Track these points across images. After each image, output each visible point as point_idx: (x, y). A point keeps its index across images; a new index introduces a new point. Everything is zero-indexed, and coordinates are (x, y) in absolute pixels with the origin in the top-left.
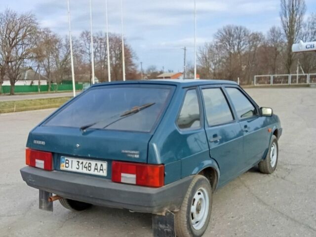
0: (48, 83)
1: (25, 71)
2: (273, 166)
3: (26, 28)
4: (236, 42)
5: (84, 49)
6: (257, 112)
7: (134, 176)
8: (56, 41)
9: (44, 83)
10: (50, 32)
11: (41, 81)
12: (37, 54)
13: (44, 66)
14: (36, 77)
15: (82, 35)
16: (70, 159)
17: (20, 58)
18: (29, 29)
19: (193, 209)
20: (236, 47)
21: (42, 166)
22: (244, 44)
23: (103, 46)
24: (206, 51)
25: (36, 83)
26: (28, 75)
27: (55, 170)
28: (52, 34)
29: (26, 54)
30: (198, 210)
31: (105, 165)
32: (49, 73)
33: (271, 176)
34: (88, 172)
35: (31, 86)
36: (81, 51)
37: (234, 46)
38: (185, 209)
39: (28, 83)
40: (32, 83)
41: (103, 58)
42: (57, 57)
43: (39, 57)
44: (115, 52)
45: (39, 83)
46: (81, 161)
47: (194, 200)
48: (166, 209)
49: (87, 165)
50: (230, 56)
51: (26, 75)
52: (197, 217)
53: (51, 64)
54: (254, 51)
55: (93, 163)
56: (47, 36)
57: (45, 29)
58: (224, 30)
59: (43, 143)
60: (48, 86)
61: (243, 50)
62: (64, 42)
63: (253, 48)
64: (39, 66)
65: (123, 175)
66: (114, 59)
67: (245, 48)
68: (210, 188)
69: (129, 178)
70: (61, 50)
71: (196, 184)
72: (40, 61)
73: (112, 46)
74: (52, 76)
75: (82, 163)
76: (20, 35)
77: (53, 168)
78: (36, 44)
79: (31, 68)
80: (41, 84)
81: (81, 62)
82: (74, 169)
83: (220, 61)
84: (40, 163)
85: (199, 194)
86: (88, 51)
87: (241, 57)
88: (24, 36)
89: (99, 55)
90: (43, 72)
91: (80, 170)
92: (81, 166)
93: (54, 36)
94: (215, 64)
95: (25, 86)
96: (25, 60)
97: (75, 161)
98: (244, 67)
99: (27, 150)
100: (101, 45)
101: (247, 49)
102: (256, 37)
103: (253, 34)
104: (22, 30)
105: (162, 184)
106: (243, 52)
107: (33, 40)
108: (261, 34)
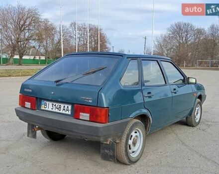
0: (46, 58)
1: (29, 49)
2: (197, 121)
3: (31, 18)
4: (184, 35)
5: (72, 35)
6: (185, 81)
7: (88, 115)
8: (53, 29)
9: (43, 58)
10: (49, 22)
11: (41, 57)
12: (39, 37)
13: (44, 46)
14: (38, 53)
15: (71, 25)
16: (47, 103)
17: (27, 40)
18: (34, 19)
19: (130, 142)
20: (184, 38)
21: (29, 107)
22: (190, 36)
23: (85, 34)
24: (161, 40)
25: (37, 58)
26: (32, 52)
27: (38, 109)
28: (50, 23)
29: (31, 37)
30: (134, 144)
31: (70, 107)
32: (47, 51)
33: (195, 128)
34: (59, 111)
35: (34, 59)
36: (70, 36)
37: (183, 38)
38: (124, 141)
39: (32, 58)
40: (35, 57)
41: (85, 43)
42: (53, 40)
43: (40, 39)
44: (94, 38)
45: (40, 58)
46: (54, 104)
47: (132, 136)
48: (110, 139)
49: (58, 107)
50: (180, 45)
51: (31, 52)
52: (133, 149)
53: (48, 45)
54: (198, 42)
55: (62, 105)
56: (46, 24)
57: (45, 19)
58: (176, 25)
59: (30, 91)
60: (45, 60)
61: (190, 41)
62: (58, 29)
63: (197, 39)
64: (39, 46)
65: (81, 114)
66: (93, 43)
67: (191, 39)
68: (144, 130)
69: (85, 116)
70: (56, 35)
71: (133, 125)
72: (41, 42)
73: (92, 34)
74: (49, 54)
75: (55, 105)
76: (28, 23)
77: (36, 108)
78: (38, 30)
79: (34, 47)
80: (41, 59)
81: (69, 45)
82: (50, 109)
83: (171, 48)
84: (28, 105)
85: (136, 132)
86: (75, 37)
87: (187, 46)
88: (30, 24)
89: (82, 39)
90: (42, 51)
91: (54, 110)
92: (54, 107)
93: (51, 25)
94: (168, 50)
95: (30, 59)
96: (30, 41)
97: (51, 104)
98: (190, 54)
99: (20, 95)
100: (84, 33)
101: (192, 40)
102: (200, 32)
103: (197, 29)
104: (28, 19)
105: (106, 121)
106: (190, 42)
107: (36, 27)
108: (203, 29)
